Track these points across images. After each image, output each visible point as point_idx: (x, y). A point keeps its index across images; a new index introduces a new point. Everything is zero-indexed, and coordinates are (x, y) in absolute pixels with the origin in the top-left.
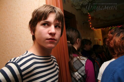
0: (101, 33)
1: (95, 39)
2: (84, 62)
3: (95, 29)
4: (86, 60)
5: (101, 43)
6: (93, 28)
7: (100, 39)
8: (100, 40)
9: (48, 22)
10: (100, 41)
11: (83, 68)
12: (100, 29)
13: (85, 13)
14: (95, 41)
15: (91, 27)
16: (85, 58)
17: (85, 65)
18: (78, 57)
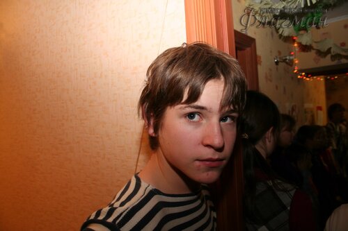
0: (322, 88)
1: (307, 105)
2: (286, 199)
3: (307, 77)
4: (292, 193)
5: (322, 119)
6: (301, 75)
7: (320, 105)
8: (320, 108)
9: (202, 108)
10: (319, 112)
11: (284, 216)
12: (322, 79)
13: (286, 34)
14: (306, 112)
15: (295, 71)
16: (288, 186)
17: (289, 208)
18: (270, 183)
